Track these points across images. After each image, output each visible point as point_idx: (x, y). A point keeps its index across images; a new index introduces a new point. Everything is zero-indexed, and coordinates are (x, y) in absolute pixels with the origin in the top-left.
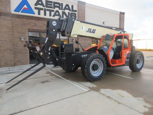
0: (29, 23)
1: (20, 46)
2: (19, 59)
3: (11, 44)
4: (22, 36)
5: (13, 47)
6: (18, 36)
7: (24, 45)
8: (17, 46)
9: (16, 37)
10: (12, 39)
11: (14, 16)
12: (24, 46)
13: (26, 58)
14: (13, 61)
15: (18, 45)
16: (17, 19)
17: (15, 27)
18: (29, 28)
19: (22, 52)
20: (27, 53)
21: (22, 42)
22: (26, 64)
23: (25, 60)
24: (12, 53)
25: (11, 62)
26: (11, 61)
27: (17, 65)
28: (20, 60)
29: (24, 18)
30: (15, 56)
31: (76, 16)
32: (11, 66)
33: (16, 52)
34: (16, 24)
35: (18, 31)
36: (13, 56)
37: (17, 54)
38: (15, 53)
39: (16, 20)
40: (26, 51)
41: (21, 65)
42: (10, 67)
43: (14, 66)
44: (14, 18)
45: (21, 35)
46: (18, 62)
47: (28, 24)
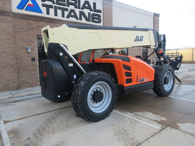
0: (38, 26)
1: (26, 60)
2: (25, 79)
3: (13, 57)
4: (28, 45)
5: (16, 62)
6: (23, 45)
7: (32, 58)
8: (21, 60)
9: (20, 46)
10: (15, 49)
11: (16, 15)
12: (31, 60)
13: (34, 77)
14: (16, 82)
15: (23, 59)
16: (21, 21)
17: (18, 32)
18: (38, 34)
19: (29, 69)
20: (35, 70)
21: (29, 54)
22: (34, 86)
23: (33, 80)
24: (14, 70)
25: (13, 84)
26: (13, 82)
27: (23, 88)
28: (27, 81)
29: (32, 19)
30: (19, 74)
31: (101, 18)
32: (14, 90)
33: (20, 69)
34: (19, 27)
35: (22, 39)
36: (17, 74)
37: (22, 72)
38: (19, 71)
39: (19, 21)
40: (34, 67)
41: (27, 87)
42: (12, 92)
43: (18, 89)
44: (16, 19)
45: (27, 43)
46: (23, 84)
47: (36, 28)
